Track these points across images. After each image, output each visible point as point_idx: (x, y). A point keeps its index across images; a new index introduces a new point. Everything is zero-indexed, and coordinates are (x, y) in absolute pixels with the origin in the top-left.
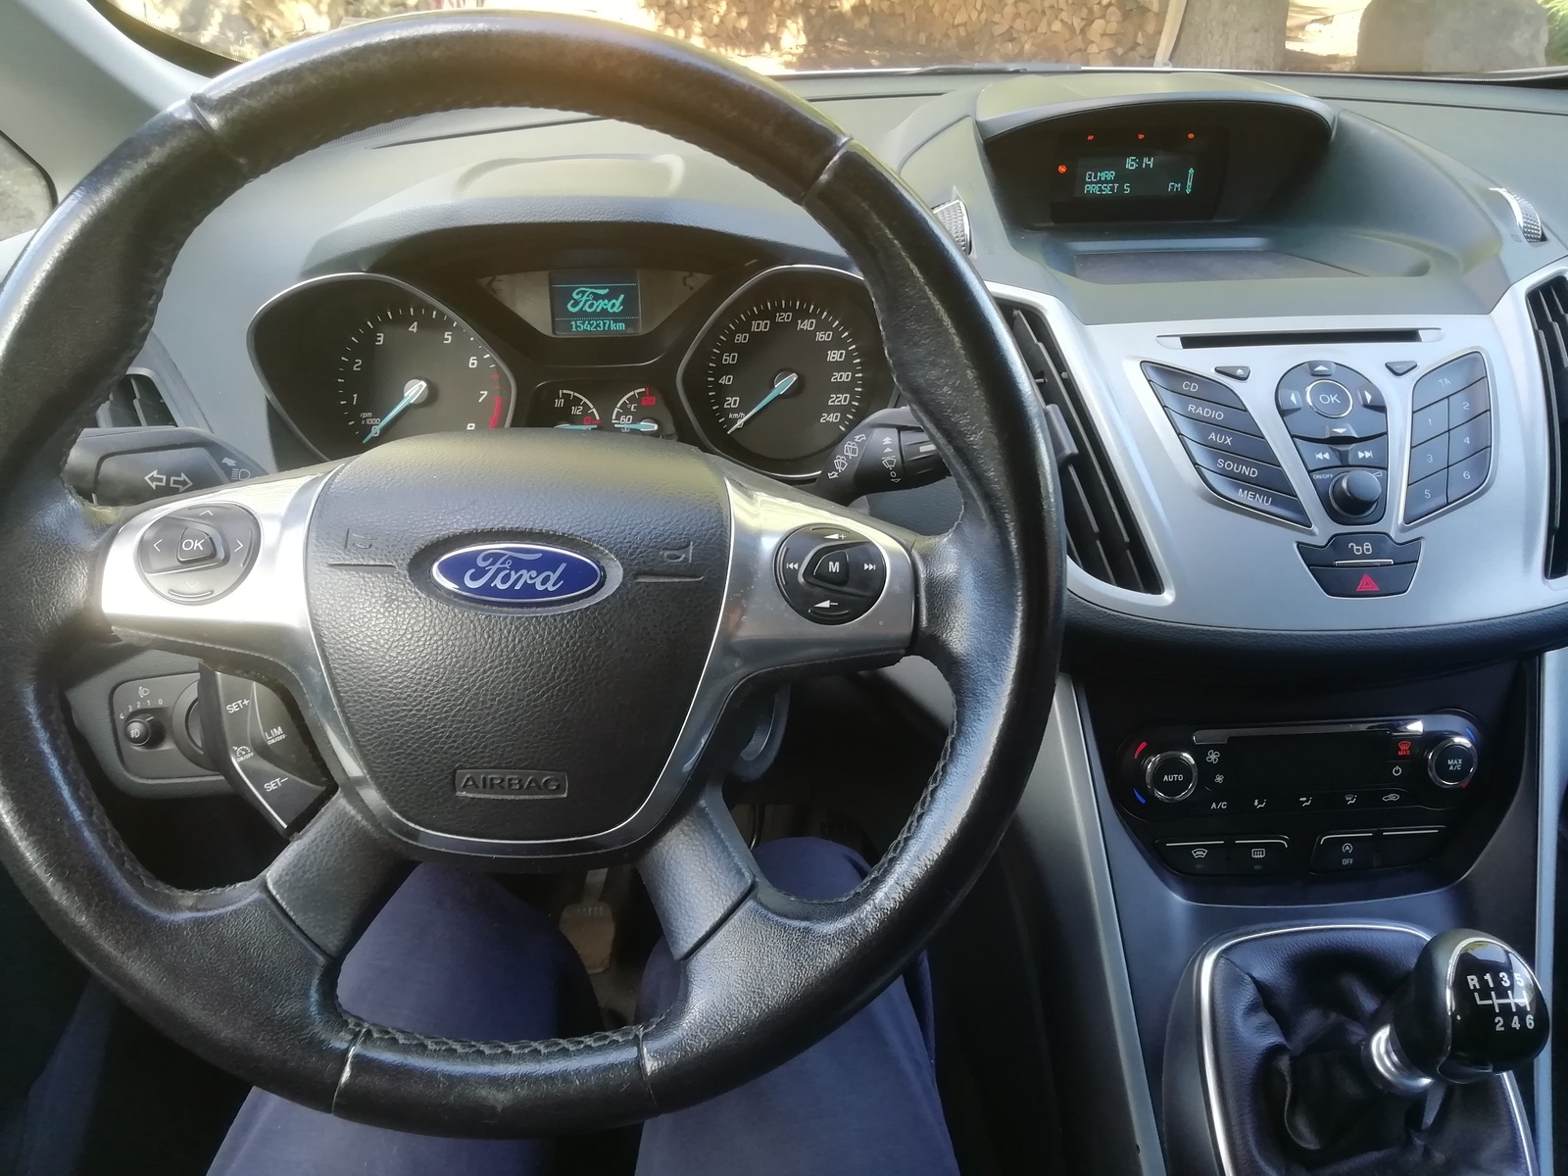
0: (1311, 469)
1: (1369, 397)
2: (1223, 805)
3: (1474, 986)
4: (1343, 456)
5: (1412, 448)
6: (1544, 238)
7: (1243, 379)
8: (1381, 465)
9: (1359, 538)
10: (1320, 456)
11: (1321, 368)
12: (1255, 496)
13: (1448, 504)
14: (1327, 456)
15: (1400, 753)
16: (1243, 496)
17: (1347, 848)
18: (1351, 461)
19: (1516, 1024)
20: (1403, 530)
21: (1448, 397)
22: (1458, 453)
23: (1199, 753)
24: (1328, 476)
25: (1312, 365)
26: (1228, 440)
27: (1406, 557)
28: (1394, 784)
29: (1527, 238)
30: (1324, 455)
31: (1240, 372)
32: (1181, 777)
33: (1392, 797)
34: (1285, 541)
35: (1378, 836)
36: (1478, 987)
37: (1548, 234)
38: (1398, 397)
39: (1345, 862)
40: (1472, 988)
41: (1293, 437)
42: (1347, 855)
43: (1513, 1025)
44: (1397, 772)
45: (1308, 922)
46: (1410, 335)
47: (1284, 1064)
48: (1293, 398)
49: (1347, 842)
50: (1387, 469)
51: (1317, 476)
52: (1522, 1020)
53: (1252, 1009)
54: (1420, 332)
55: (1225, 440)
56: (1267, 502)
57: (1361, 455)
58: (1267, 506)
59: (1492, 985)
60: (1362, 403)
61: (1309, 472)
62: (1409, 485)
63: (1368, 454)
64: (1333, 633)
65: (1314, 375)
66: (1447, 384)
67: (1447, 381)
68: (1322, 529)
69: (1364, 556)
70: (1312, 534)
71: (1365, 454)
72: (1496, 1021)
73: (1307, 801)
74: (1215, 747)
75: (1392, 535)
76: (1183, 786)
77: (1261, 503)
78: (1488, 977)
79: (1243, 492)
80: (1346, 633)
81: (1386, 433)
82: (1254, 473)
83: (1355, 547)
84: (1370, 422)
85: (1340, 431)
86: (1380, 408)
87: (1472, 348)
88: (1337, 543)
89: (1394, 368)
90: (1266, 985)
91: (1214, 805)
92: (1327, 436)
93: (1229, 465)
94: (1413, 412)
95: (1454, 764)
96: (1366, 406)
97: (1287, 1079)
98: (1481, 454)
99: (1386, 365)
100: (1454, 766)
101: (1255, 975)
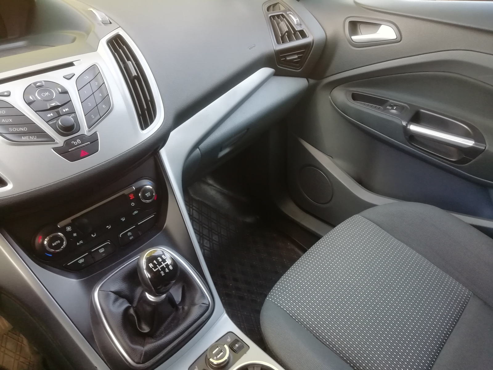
0: (47, 121)
1: (60, 90)
2: (81, 242)
3: (152, 266)
4: (58, 112)
5: (82, 103)
6: (111, 23)
7: (9, 95)
8: (73, 112)
9: (74, 139)
10: (49, 115)
11: (38, 84)
12: (29, 137)
13: (101, 118)
14: (52, 114)
15: (131, 199)
16: (24, 139)
17: (129, 234)
18: (61, 113)
19: (167, 270)
20: (89, 131)
21: (89, 82)
22: (99, 100)
23: (63, 230)
24: (54, 122)
25: (35, 84)
26: (11, 120)
27: (94, 140)
28: (134, 209)
29: (103, 24)
30: (50, 115)
31: (6, 94)
32: (59, 242)
33: (136, 212)
34: (48, 149)
35: (137, 226)
36: (153, 266)
37: (111, 21)
38: (71, 87)
39: (131, 238)
40: (151, 267)
41: (36, 112)
42: (130, 236)
43: (166, 271)
44: (133, 204)
45: (124, 263)
46: (71, 64)
47: (132, 311)
48: (31, 98)
49: (129, 232)
50: (75, 113)
51: (51, 123)
52: (169, 269)
53: (116, 300)
54: (73, 62)
55: (9, 120)
56: (35, 138)
57: (64, 111)
58: (36, 139)
59: (156, 263)
60: (58, 92)
61: (47, 122)
62: (85, 116)
63: (67, 110)
64: (79, 174)
65: (37, 87)
66: (87, 78)
67: (88, 77)
68: (60, 141)
69: (79, 145)
70: (57, 143)
71: (66, 110)
72: (161, 273)
73: (109, 227)
74: (68, 225)
75: (86, 134)
76: (62, 244)
77: (32, 138)
78: (155, 262)
79: (24, 137)
80: (83, 172)
81: (71, 100)
82: (26, 129)
83: (74, 143)
84: (64, 99)
85: (53, 104)
86: (65, 92)
87: (92, 64)
88: (68, 143)
89: (66, 77)
90: (117, 291)
91: (78, 244)
92: (49, 107)
93: (14, 129)
94: (78, 91)
95: (148, 194)
96: (60, 93)
97: (134, 315)
98: (106, 99)
99: (63, 77)
100: (148, 195)
101: (112, 290)
